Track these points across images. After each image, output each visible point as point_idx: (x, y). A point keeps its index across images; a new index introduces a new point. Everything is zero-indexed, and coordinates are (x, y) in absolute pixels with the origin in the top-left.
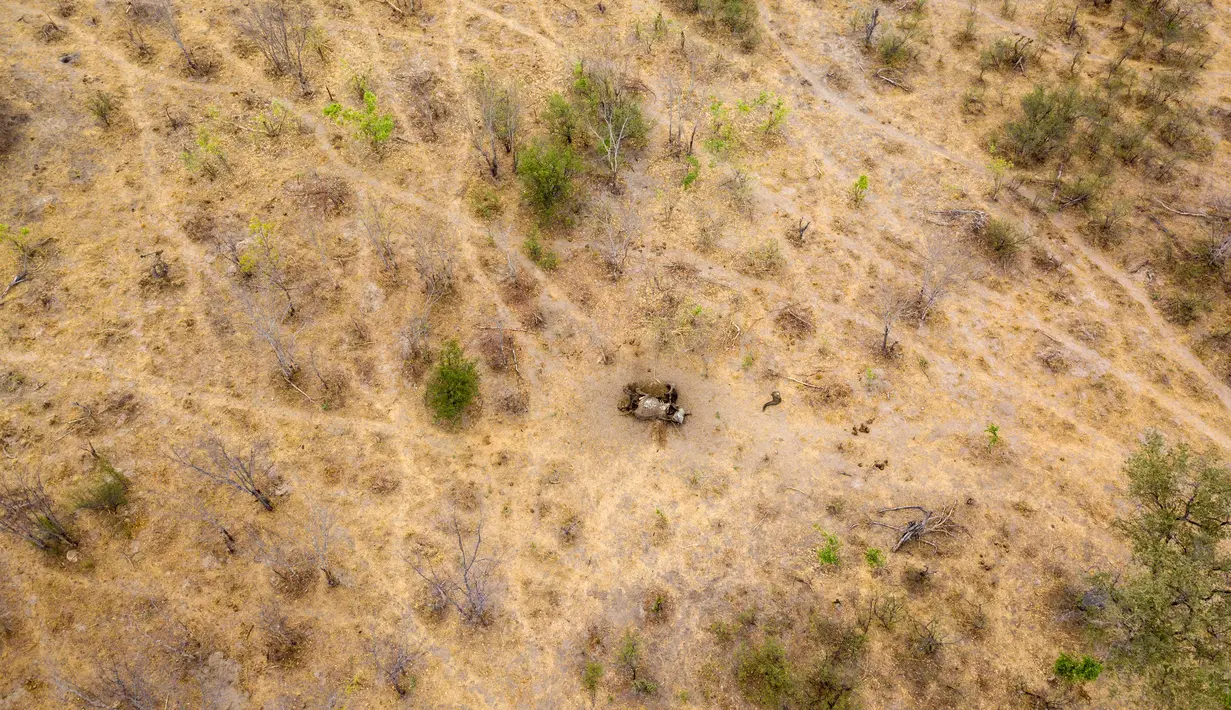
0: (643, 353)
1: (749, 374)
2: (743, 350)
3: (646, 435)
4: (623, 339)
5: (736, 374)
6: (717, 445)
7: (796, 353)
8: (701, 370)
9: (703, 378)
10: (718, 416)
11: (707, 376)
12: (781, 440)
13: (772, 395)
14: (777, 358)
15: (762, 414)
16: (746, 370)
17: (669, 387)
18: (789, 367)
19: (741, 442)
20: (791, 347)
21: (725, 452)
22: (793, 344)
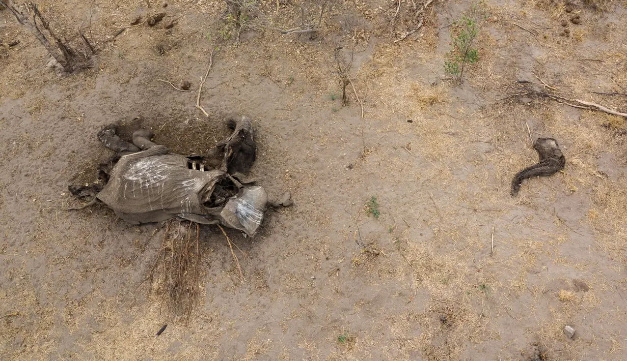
0: (177, 45)
1: (465, 92)
2: (447, 37)
3: (134, 275)
4: (132, 17)
5: (428, 93)
6: (370, 306)
7: (587, 43)
8: (333, 85)
9: (338, 103)
10: (373, 210)
11: (345, 100)
12: (581, 287)
13: (537, 147)
14: (540, 54)
15: (512, 202)
16: (458, 83)
17: (231, 126)
18: (574, 74)
19: (448, 295)
20: (572, 28)
21: (395, 330)
22: (576, 21)
